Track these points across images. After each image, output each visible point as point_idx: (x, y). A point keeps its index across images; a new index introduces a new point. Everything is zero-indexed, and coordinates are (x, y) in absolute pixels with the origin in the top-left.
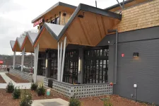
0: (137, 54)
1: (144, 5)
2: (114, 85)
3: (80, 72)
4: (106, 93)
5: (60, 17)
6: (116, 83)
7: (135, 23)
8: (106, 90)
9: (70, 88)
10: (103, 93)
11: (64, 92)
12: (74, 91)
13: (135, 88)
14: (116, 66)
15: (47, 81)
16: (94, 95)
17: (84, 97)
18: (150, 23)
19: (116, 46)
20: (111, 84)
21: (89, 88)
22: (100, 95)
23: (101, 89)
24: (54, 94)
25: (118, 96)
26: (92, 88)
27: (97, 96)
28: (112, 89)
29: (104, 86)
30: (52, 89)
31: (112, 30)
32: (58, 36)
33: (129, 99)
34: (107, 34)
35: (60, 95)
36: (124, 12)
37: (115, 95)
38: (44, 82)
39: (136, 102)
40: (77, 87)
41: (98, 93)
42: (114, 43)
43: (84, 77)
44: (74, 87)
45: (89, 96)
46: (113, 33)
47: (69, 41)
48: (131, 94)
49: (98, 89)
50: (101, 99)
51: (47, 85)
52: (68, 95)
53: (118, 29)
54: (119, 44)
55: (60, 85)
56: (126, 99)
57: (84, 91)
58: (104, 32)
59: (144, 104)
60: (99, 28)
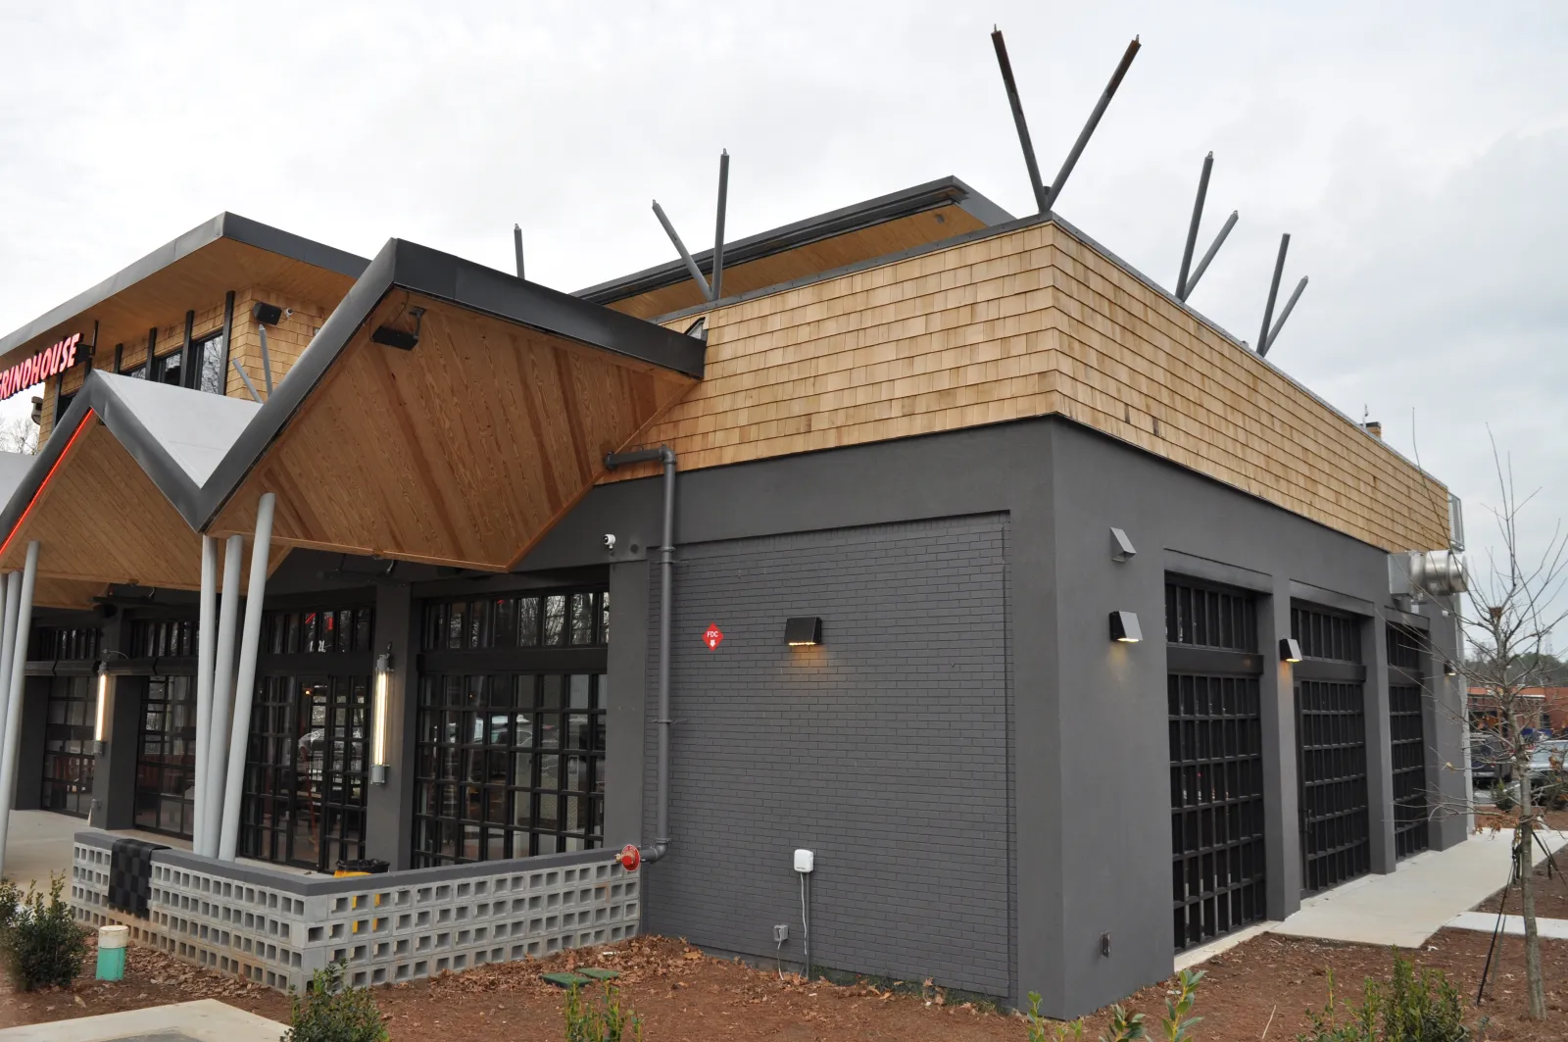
0: (815, 630)
1: (860, 282)
2: (651, 860)
3: (386, 770)
4: (593, 932)
5: (226, 332)
6: (666, 844)
7: (798, 408)
8: (591, 904)
9: (300, 904)
10: (570, 934)
11: (248, 941)
12: (337, 929)
13: (804, 874)
14: (665, 720)
15: (99, 854)
16: (497, 952)
17: (419, 976)
18: (896, 410)
19: (666, 570)
20: (631, 854)
21: (453, 902)
22: (548, 950)
23: (553, 897)
24: (164, 967)
25: (684, 946)
26: (482, 898)
27: (518, 959)
28: (636, 894)
29: (577, 874)
30: (142, 924)
31: (634, 450)
32: (201, 486)
33: (762, 965)
34: (601, 481)
35: (214, 975)
36: (722, 323)
37: (656, 937)
38: (76, 868)
39: (814, 978)
40: (361, 900)
41: (531, 931)
42: (648, 546)
43: (420, 811)
44: (332, 900)
45: (459, 959)
46: (641, 474)
47: (292, 522)
48: (776, 927)
49: (527, 905)
50: (549, 982)
51: (97, 895)
52: (283, 965)
53: (680, 447)
54: (687, 554)
55: (212, 884)
56: (739, 963)
57: (416, 925)
58: (575, 465)
59: (864, 992)
60: (538, 434)
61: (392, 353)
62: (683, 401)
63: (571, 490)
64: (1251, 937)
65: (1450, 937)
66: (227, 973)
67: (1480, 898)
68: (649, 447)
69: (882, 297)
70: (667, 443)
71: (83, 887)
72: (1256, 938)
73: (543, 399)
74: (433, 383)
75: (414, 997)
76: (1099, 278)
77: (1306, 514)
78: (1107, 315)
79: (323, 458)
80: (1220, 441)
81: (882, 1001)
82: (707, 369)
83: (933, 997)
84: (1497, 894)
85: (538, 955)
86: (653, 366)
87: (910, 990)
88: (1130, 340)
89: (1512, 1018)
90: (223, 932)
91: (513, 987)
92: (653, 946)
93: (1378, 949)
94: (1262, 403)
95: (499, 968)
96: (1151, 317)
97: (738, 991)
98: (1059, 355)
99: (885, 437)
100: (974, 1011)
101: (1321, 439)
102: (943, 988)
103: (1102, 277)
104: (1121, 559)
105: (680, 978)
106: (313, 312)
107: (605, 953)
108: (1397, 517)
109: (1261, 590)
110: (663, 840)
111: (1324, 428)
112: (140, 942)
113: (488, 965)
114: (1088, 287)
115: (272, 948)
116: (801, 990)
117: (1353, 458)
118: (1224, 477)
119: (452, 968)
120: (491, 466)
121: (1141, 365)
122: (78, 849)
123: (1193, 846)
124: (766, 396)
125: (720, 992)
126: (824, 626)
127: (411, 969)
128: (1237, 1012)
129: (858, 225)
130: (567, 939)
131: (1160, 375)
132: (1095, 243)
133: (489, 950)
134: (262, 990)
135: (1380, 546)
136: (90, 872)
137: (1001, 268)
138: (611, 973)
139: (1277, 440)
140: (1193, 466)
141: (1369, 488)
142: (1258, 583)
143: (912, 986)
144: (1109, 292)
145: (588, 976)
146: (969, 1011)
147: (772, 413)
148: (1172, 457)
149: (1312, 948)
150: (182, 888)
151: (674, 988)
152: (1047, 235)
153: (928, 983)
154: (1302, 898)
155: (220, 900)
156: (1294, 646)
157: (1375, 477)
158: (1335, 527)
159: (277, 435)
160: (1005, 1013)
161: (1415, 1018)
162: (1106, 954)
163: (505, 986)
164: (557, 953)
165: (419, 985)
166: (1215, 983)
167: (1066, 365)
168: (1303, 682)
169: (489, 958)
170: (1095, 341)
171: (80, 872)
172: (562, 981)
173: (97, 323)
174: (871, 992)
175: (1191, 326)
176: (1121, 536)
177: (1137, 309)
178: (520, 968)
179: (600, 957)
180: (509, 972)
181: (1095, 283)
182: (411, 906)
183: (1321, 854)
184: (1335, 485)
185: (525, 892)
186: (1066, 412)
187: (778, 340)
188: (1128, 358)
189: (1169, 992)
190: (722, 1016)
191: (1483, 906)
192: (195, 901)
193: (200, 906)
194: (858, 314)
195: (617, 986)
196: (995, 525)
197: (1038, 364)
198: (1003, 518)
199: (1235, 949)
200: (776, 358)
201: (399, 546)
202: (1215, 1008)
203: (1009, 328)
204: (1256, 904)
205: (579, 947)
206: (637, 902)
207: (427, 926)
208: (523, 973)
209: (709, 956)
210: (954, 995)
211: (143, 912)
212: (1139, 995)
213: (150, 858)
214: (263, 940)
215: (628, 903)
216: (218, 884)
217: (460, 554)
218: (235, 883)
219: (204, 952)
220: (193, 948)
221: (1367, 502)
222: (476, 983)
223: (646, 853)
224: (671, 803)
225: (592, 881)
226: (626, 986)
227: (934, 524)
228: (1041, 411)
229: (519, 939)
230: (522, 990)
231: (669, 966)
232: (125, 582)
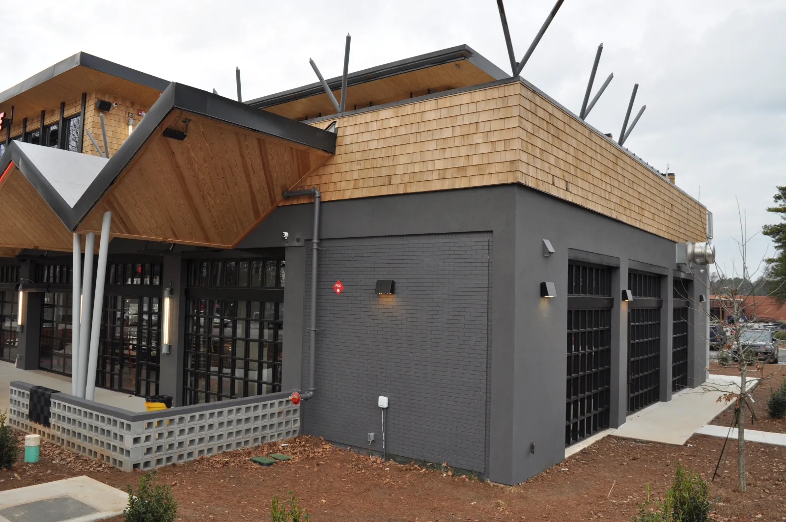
0: (391, 288)
1: (417, 107)
2: (306, 399)
3: (170, 347)
4: (276, 434)
5: (82, 114)
6: (314, 391)
7: (384, 172)
8: (276, 420)
9: (129, 426)
10: (265, 435)
11: (102, 443)
12: (148, 438)
13: (383, 409)
14: (313, 329)
15: (23, 393)
16: (228, 446)
17: (189, 459)
18: (435, 176)
19: (315, 252)
20: (296, 397)
21: (207, 422)
22: (254, 444)
23: (256, 418)
24: (59, 454)
25: (322, 441)
26: (221, 419)
27: (239, 449)
28: (298, 414)
29: (269, 405)
30: (47, 430)
31: (298, 189)
32: (72, 207)
33: (361, 452)
34: (280, 204)
35: (85, 458)
36: (345, 124)
37: (308, 436)
38: (11, 400)
39: (387, 459)
40: (160, 423)
41: (245, 434)
42: (305, 239)
43: (187, 367)
44: (145, 423)
45: (210, 450)
46: (302, 201)
47: (121, 226)
48: (369, 434)
49: (243, 422)
50: (255, 462)
51: (23, 414)
52: (121, 455)
53: (323, 188)
54: (325, 244)
55: (82, 413)
56: (350, 451)
57: (188, 434)
58: (268, 197)
59: (412, 468)
60: (249, 181)
61: (173, 142)
62: (324, 165)
63: (265, 208)
64: (602, 438)
65: (697, 438)
66: (92, 457)
67: (712, 417)
68: (306, 188)
69: (430, 116)
70: (315, 186)
71: (15, 409)
72: (604, 438)
73: (252, 164)
74: (195, 157)
75: (187, 471)
76: (542, 110)
77: (638, 226)
78: (546, 130)
79: (137, 194)
80: (598, 191)
81: (421, 473)
82: (337, 148)
83: (447, 472)
84: (721, 414)
85: (249, 446)
86: (308, 148)
87: (435, 468)
88: (557, 142)
89: (729, 490)
90: (89, 437)
91: (237, 465)
92: (307, 441)
93: (663, 445)
94: (619, 170)
95: (230, 454)
96: (568, 130)
97: (350, 466)
98: (521, 151)
99: (430, 190)
100: (467, 480)
101: (647, 187)
102: (452, 467)
103: (544, 109)
104: (547, 255)
105: (321, 459)
106: (128, 104)
107: (283, 445)
108: (682, 224)
109: (614, 266)
110: (312, 389)
111: (649, 181)
112: (46, 439)
113: (224, 452)
114: (537, 115)
115: (115, 447)
116: (381, 466)
117: (662, 196)
118: (599, 210)
119: (206, 455)
120: (225, 197)
121: (561, 154)
122: (12, 390)
123: (576, 394)
124: (368, 164)
125: (341, 467)
126: (396, 284)
127: (185, 456)
128: (595, 481)
129: (415, 68)
130: (263, 438)
131: (570, 159)
132: (541, 92)
133: (225, 445)
134: (110, 467)
135: (673, 240)
136: (19, 402)
137: (492, 105)
138: (285, 456)
139: (625, 189)
140: (585, 205)
141: (669, 210)
142: (613, 263)
143: (436, 466)
144: (547, 117)
145: (274, 458)
146: (465, 479)
147: (371, 173)
148: (575, 202)
149: (632, 444)
150: (67, 414)
151: (318, 465)
152: (517, 88)
153: (444, 465)
154: (627, 415)
155: (87, 420)
156: (629, 293)
157: (672, 205)
158: (652, 232)
159: (112, 183)
160: (482, 481)
161: (685, 498)
162: (533, 453)
163: (233, 464)
164: (258, 445)
165: (190, 464)
166: (584, 464)
167: (524, 157)
168: (632, 309)
169: (224, 449)
170: (539, 143)
171: (13, 402)
172: (261, 461)
173: (13, 107)
174: (416, 468)
175: (587, 133)
176: (548, 243)
177: (560, 125)
178: (239, 454)
179: (280, 447)
180: (235, 456)
181: (541, 113)
182: (185, 425)
183: (636, 393)
184: (653, 210)
185: (243, 415)
186: (523, 182)
187: (374, 136)
188: (555, 151)
189: (563, 469)
190: (342, 481)
191: (714, 421)
192: (74, 421)
193: (77, 423)
194: (417, 124)
195: (289, 464)
196: (485, 238)
197: (509, 156)
198: (489, 235)
199: (594, 445)
200: (373, 145)
201: (177, 238)
202: (585, 479)
203: (496, 137)
204: (605, 420)
205: (269, 442)
206: (298, 418)
207: (194, 434)
208: (242, 456)
209: (336, 446)
210: (458, 471)
211: (47, 424)
212: (548, 471)
213: (50, 397)
214: (109, 442)
215: (293, 419)
216: (86, 412)
217: (208, 240)
218: (95, 413)
219: (79, 446)
220: (73, 444)
221: (667, 217)
222: (218, 462)
223: (303, 395)
224: (316, 370)
225: (276, 409)
226: (294, 464)
227: (453, 236)
228: (510, 181)
229: (240, 439)
230: (241, 467)
231: (315, 452)
232: (32, 248)
